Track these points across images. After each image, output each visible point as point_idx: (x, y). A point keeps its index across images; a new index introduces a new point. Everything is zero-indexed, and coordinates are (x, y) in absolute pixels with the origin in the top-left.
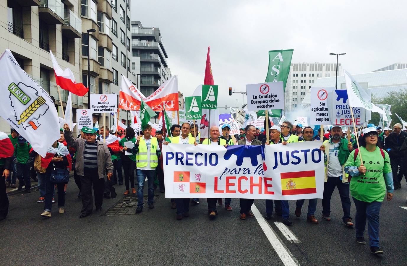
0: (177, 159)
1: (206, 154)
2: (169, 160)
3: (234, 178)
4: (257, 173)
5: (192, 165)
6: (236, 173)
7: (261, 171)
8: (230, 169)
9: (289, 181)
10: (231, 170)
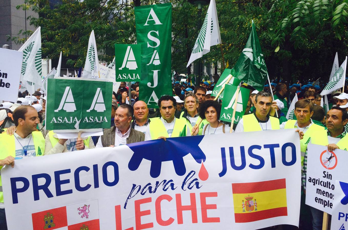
0: (36, 188)
1: (95, 167)
2: (19, 194)
3: (149, 200)
4: (186, 187)
5: (70, 192)
6: (150, 192)
7: (192, 182)
8: (140, 186)
9: (246, 199)
10: (142, 188)
